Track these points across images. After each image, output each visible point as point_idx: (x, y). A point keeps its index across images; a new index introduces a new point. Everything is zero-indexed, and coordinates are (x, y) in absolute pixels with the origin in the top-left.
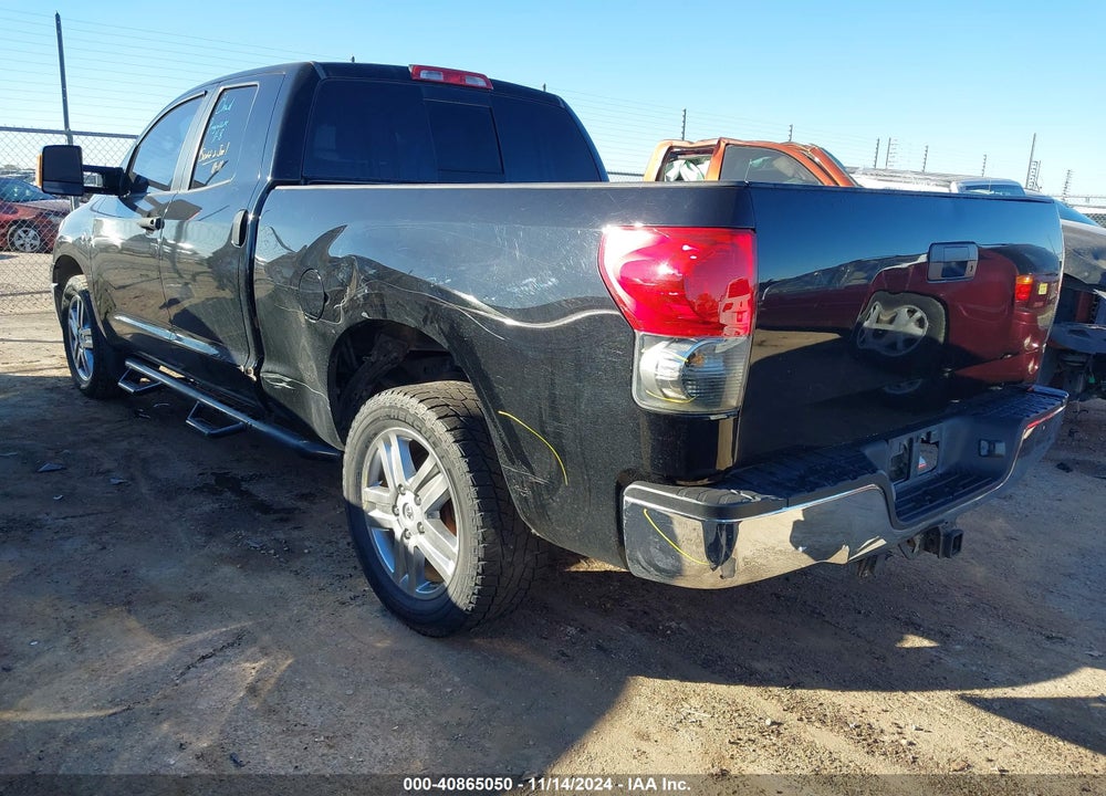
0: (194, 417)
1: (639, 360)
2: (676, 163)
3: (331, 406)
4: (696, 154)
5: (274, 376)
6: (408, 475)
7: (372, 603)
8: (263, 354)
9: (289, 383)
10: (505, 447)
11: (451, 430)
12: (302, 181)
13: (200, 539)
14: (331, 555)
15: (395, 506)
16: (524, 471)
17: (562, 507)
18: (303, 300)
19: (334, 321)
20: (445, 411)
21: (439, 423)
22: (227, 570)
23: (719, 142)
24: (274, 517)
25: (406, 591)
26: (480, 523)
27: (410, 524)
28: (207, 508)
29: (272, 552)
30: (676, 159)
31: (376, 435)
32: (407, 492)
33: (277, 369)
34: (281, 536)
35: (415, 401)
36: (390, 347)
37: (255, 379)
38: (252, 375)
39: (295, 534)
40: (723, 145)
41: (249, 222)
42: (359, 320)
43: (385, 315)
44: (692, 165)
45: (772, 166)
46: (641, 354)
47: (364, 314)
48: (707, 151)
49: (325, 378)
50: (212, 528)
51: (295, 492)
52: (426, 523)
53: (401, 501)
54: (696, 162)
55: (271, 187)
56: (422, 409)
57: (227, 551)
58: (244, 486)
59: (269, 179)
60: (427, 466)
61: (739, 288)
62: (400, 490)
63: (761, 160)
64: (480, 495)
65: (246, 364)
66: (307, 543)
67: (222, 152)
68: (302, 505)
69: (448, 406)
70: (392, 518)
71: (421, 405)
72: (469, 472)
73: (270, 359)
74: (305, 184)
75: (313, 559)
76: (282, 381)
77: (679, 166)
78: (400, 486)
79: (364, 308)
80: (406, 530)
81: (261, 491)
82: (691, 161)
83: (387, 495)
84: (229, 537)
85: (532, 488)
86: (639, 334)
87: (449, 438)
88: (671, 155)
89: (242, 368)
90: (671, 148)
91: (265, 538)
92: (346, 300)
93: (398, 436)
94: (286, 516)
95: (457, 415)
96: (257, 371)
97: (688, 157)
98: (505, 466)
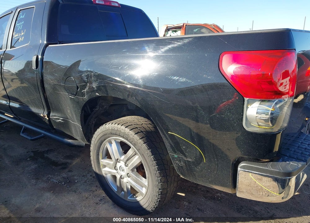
0: (23, 132)
1: (247, 110)
2: (169, 32)
3: (82, 128)
4: (176, 29)
5: (55, 117)
6: (121, 155)
7: (108, 202)
8: (50, 110)
9: (62, 120)
10: (171, 146)
11: (142, 138)
12: (58, 43)
13: (33, 181)
14: (85, 182)
15: (115, 167)
16: (181, 156)
17: (202, 171)
18: (67, 89)
19: (82, 97)
20: (137, 130)
21: (136, 136)
22: (48, 195)
23: (183, 25)
24: (60, 167)
25: (123, 198)
26: (158, 175)
27: (123, 174)
28: (33, 167)
29: (63, 183)
30: (169, 31)
31: (105, 140)
32: (121, 161)
33: (56, 115)
34: (65, 175)
35: (123, 127)
36: (103, 104)
37: (48, 119)
38: (46, 117)
39: (70, 174)
40: (185, 25)
41: (39, 60)
42: (94, 96)
43: (108, 94)
44: (174, 32)
45: (201, 31)
46: (247, 108)
47: (97, 94)
48: (179, 28)
49: (79, 119)
50: (37, 175)
51: (65, 156)
52: (131, 173)
53: (118, 165)
54: (175, 31)
55: (47, 46)
56: (127, 130)
57: (45, 185)
58: (46, 155)
59: (45, 42)
60: (130, 152)
61: (286, 75)
62: (117, 161)
63: (197, 29)
64: (158, 164)
65: (43, 113)
66: (75, 177)
67: (23, 34)
68: (69, 161)
69: (137, 128)
70: (115, 171)
71: (126, 129)
72: (152, 155)
73: (53, 111)
74: (60, 44)
75: (80, 184)
76: (59, 119)
77: (170, 33)
78: (118, 159)
79: (97, 91)
80: (121, 176)
81: (52, 156)
82: (174, 31)
83: (112, 163)
84: (45, 179)
85: (185, 163)
86: (246, 99)
87: (141, 142)
88: (168, 30)
89: (42, 115)
90: (167, 27)
91: (59, 177)
92: (87, 88)
93: (115, 140)
94: (64, 166)
95: (142, 132)
96: (48, 115)
97: (173, 30)
98: (171, 153)
